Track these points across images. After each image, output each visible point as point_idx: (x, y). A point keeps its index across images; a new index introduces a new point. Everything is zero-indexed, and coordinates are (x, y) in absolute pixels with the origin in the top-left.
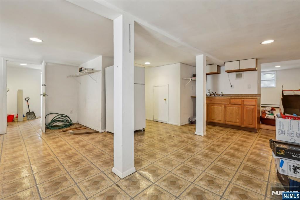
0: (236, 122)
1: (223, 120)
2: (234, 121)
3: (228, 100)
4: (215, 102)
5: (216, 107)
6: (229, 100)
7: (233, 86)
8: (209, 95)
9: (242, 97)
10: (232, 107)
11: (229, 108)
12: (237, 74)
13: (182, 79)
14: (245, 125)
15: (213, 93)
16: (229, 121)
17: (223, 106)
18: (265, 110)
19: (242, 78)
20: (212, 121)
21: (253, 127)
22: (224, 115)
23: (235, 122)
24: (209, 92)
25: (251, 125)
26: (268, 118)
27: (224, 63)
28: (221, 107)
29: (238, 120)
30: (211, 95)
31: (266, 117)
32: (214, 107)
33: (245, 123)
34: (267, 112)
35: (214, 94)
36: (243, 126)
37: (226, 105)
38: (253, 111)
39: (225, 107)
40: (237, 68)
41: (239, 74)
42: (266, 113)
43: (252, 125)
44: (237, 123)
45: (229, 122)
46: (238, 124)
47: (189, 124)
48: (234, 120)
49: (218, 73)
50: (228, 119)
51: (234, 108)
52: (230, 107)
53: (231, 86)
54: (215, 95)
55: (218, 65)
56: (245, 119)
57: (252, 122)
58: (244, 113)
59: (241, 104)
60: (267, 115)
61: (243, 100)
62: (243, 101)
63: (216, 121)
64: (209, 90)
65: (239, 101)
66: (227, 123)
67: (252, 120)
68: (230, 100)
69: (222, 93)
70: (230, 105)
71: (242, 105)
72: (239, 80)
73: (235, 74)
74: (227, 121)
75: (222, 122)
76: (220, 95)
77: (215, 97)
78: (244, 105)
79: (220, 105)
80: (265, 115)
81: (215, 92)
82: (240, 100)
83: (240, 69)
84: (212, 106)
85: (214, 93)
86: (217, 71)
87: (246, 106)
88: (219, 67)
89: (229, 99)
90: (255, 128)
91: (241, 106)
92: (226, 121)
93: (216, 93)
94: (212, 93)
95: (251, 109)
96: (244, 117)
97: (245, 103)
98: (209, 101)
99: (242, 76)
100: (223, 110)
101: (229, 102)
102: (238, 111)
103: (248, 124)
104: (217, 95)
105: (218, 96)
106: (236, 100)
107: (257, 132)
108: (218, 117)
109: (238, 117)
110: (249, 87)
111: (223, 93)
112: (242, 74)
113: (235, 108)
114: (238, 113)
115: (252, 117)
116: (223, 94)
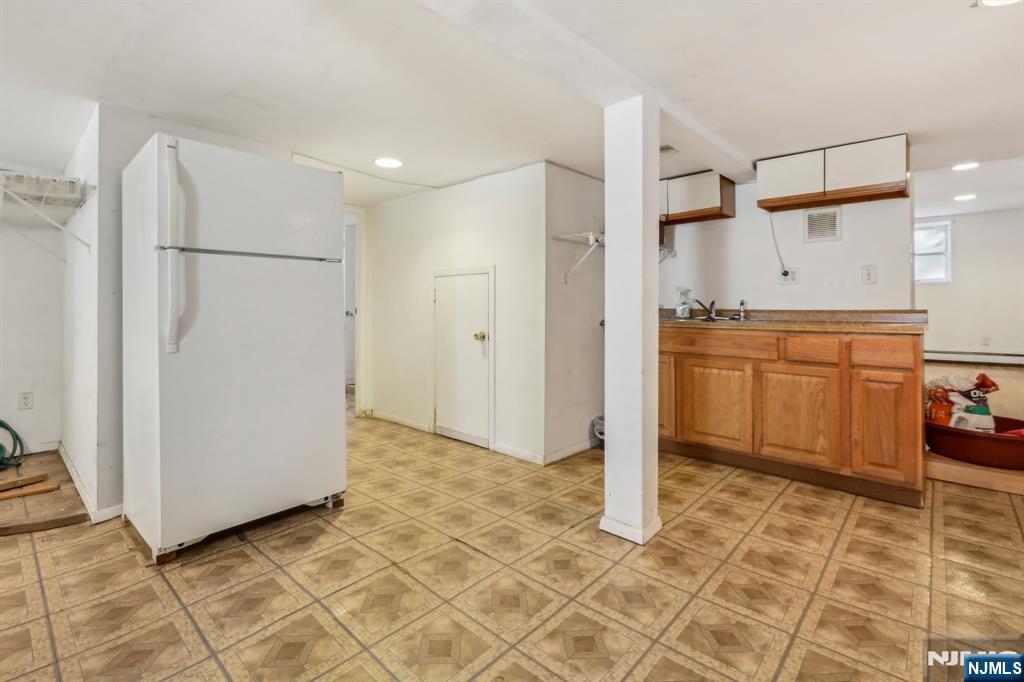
0: (813, 452)
1: (749, 435)
2: (801, 447)
3: (774, 341)
4: (711, 351)
5: (715, 371)
6: (778, 339)
7: (793, 273)
8: (686, 315)
9: (839, 322)
10: (790, 377)
11: (777, 377)
12: (809, 217)
13: (553, 238)
14: (858, 466)
15: (701, 308)
16: (781, 443)
17: (749, 370)
18: (947, 388)
19: (835, 234)
20: (694, 438)
21: (902, 479)
22: (753, 415)
23: (806, 451)
24: (684, 303)
25: (889, 470)
26: (961, 427)
27: (750, 166)
28: (737, 373)
29: (821, 438)
30: (693, 314)
31: (952, 424)
32: (707, 371)
33: (856, 456)
34: (954, 397)
35: (707, 312)
36: (846, 472)
37: (764, 366)
38: (900, 395)
39: (758, 374)
40: (813, 187)
41: (823, 216)
42: (952, 404)
43: (895, 467)
44: (817, 456)
45: (779, 451)
46: (823, 461)
47: (593, 448)
48: (802, 441)
49: (726, 211)
50: (772, 432)
51: (804, 379)
52: (784, 376)
53: (786, 274)
54: (713, 315)
55: (724, 175)
56: (857, 435)
57: (897, 452)
58: (856, 407)
59: (835, 360)
60: (957, 414)
61: (847, 338)
62: (849, 346)
63: (713, 441)
64: (685, 293)
65: (827, 347)
66: (767, 451)
67: (897, 444)
68: (782, 342)
69: (742, 304)
70: (780, 366)
71: (846, 367)
72: (823, 245)
73: (800, 216)
74: (769, 445)
75: (743, 447)
76: (734, 315)
77: (711, 325)
78: (853, 367)
79: (735, 362)
80: (950, 415)
81: (713, 303)
82: (834, 341)
83: (829, 189)
84: (696, 369)
85: (708, 307)
86: (718, 204)
87: (865, 373)
88: (727, 183)
89: (775, 335)
90: (914, 484)
91: (836, 370)
92: (765, 443)
93: (717, 306)
94: (697, 306)
95: (894, 386)
96: (855, 428)
97: (857, 358)
98: (683, 344)
99: (833, 225)
100: (749, 387)
101: (778, 350)
102: (821, 397)
103: (872, 464)
104: (720, 313)
105: (724, 323)
106: (812, 340)
107: (922, 504)
108: (727, 425)
109: (821, 425)
110: (869, 276)
111: (749, 308)
112: (834, 217)
113: (808, 382)
114: (823, 405)
115: (897, 428)
116: (745, 311)
